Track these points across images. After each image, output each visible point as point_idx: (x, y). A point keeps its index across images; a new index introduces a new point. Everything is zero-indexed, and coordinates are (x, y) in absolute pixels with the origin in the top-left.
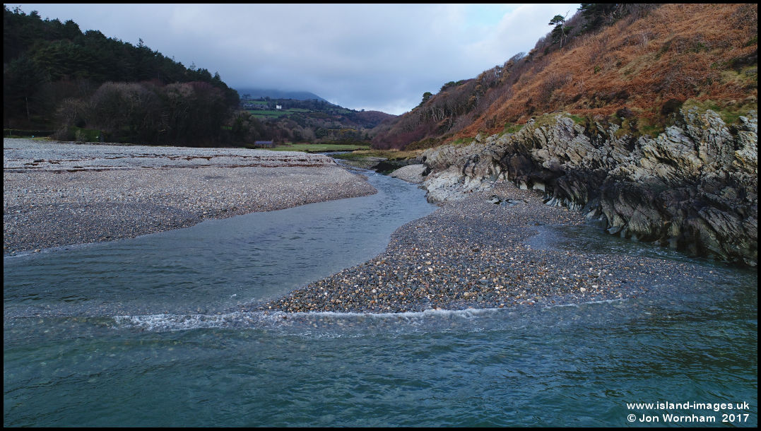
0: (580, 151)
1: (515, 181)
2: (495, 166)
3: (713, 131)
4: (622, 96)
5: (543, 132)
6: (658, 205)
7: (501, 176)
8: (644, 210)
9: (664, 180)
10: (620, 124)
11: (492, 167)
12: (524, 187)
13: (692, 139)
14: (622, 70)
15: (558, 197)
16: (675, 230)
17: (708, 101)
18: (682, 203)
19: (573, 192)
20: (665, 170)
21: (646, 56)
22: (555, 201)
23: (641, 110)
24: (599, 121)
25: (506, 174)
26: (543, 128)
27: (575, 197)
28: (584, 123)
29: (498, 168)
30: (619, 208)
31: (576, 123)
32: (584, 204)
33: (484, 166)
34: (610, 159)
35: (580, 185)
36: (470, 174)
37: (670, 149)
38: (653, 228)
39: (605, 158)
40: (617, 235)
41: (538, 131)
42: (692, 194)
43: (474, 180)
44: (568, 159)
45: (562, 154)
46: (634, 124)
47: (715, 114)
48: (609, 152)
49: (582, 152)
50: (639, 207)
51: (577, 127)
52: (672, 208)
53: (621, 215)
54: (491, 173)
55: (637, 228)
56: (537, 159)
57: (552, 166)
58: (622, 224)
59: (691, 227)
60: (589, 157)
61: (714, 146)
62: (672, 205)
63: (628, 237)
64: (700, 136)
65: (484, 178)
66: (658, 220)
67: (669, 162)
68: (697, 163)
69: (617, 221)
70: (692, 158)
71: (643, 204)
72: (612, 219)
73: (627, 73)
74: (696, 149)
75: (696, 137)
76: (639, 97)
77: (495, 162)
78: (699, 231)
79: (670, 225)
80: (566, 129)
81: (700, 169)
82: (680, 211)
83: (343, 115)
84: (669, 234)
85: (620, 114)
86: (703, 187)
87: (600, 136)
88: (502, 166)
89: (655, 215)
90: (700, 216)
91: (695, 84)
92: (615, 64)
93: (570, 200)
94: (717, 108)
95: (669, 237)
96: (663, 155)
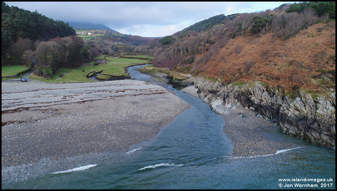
0: (266, 99)
1: (243, 106)
2: (235, 100)
3: (309, 101)
4: (278, 79)
5: (252, 89)
6: (297, 126)
7: (238, 103)
8: (293, 127)
9: (297, 116)
10: (279, 90)
11: (234, 100)
12: (247, 108)
13: (303, 102)
14: (276, 67)
15: (261, 114)
16: (302, 134)
17: (307, 88)
18: (303, 126)
19: (267, 114)
20: (297, 113)
21: (285, 64)
22: (260, 115)
23: (285, 86)
24: (272, 88)
25: (240, 102)
26: (252, 87)
27: (267, 116)
28: (265, 86)
29: (236, 100)
30: (285, 125)
31: (263, 86)
32: (271, 119)
33: (232, 99)
34: (277, 103)
35: (269, 112)
36: (227, 102)
37: (298, 106)
38: (297, 133)
39: (275, 102)
40: (286, 134)
41: (250, 89)
42: (306, 123)
43: (229, 105)
44: (263, 101)
45: (260, 99)
46: (283, 91)
47: (309, 95)
48: (276, 100)
49: (267, 99)
50: (292, 126)
51: (264, 88)
52: (301, 128)
53: (286, 128)
54: (234, 102)
55: (292, 132)
56: (253, 100)
57: (258, 103)
58: (287, 130)
59: (307, 135)
60: (270, 101)
61: (310, 106)
62: (301, 127)
63: (289, 135)
64: (306, 102)
65: (232, 104)
66: (297, 131)
67: (298, 110)
68: (306, 112)
69: (285, 129)
70: (304, 110)
71: (293, 126)
72: (283, 128)
73: (279, 69)
74: (305, 106)
75: (305, 102)
76: (284, 80)
77: (235, 98)
78: (309, 136)
79: (301, 132)
80: (260, 89)
81: (307, 114)
82: (303, 129)
83: (121, 37)
84: (301, 135)
85: (278, 86)
86: (308, 121)
87: (272, 93)
88: (238, 100)
89: (296, 129)
90: (309, 132)
91: (302, 81)
92: (273, 64)
93: (266, 116)
94: (310, 92)
95: (301, 136)
96: (296, 108)
